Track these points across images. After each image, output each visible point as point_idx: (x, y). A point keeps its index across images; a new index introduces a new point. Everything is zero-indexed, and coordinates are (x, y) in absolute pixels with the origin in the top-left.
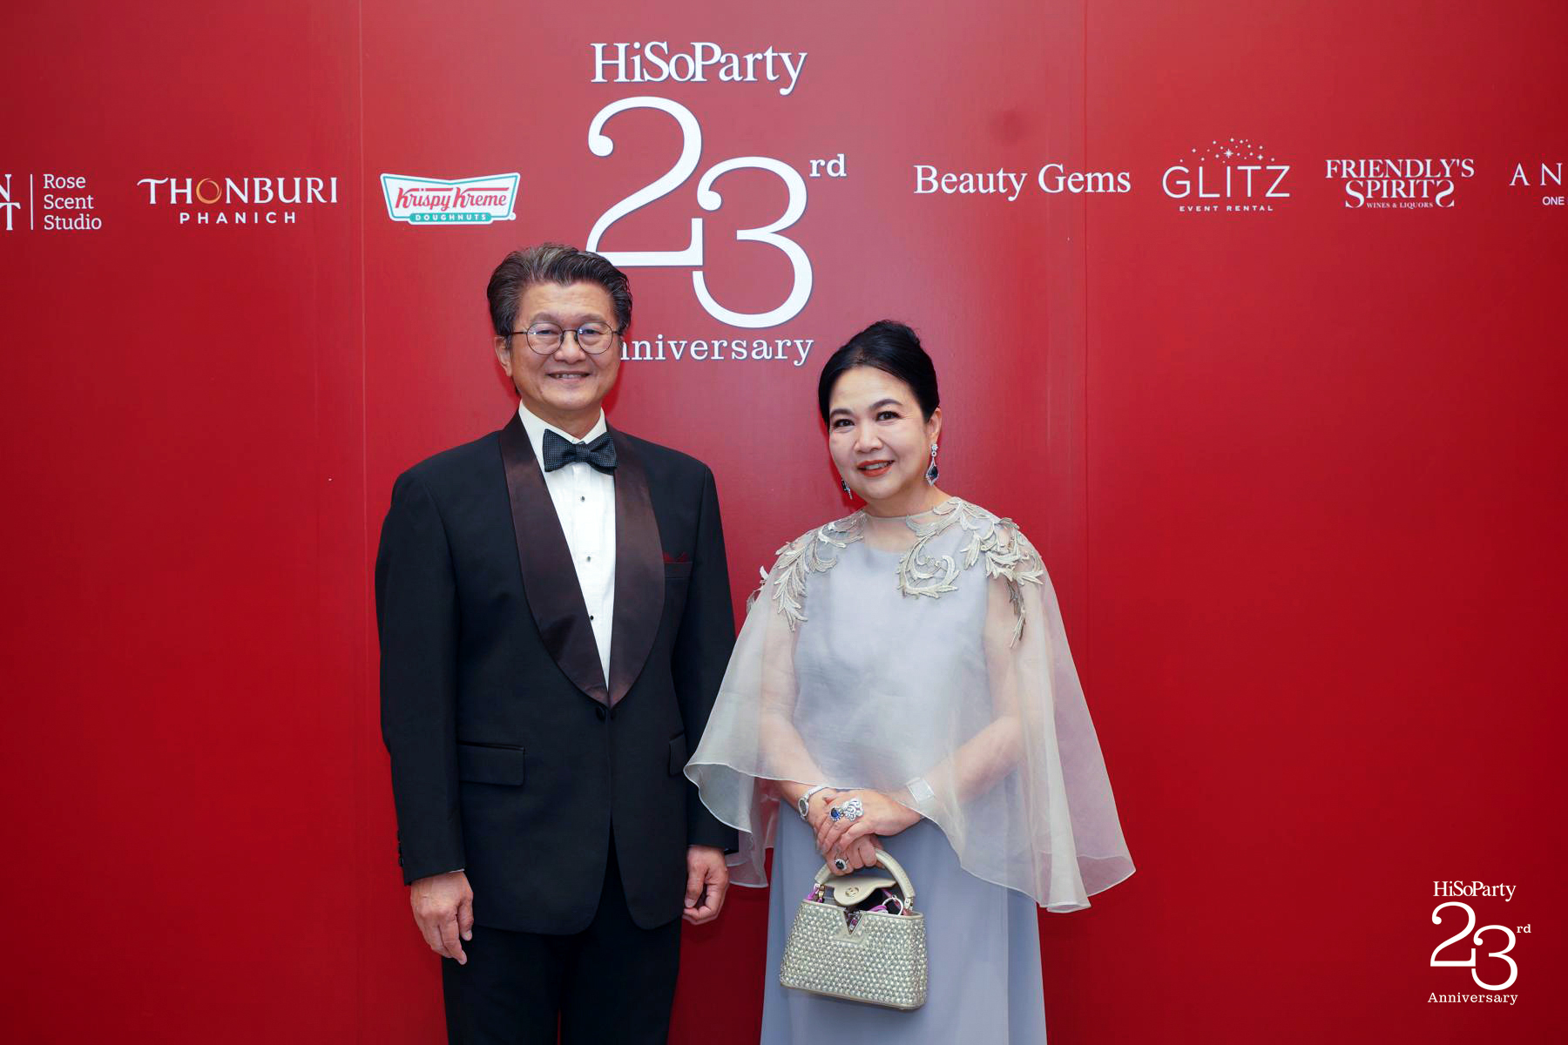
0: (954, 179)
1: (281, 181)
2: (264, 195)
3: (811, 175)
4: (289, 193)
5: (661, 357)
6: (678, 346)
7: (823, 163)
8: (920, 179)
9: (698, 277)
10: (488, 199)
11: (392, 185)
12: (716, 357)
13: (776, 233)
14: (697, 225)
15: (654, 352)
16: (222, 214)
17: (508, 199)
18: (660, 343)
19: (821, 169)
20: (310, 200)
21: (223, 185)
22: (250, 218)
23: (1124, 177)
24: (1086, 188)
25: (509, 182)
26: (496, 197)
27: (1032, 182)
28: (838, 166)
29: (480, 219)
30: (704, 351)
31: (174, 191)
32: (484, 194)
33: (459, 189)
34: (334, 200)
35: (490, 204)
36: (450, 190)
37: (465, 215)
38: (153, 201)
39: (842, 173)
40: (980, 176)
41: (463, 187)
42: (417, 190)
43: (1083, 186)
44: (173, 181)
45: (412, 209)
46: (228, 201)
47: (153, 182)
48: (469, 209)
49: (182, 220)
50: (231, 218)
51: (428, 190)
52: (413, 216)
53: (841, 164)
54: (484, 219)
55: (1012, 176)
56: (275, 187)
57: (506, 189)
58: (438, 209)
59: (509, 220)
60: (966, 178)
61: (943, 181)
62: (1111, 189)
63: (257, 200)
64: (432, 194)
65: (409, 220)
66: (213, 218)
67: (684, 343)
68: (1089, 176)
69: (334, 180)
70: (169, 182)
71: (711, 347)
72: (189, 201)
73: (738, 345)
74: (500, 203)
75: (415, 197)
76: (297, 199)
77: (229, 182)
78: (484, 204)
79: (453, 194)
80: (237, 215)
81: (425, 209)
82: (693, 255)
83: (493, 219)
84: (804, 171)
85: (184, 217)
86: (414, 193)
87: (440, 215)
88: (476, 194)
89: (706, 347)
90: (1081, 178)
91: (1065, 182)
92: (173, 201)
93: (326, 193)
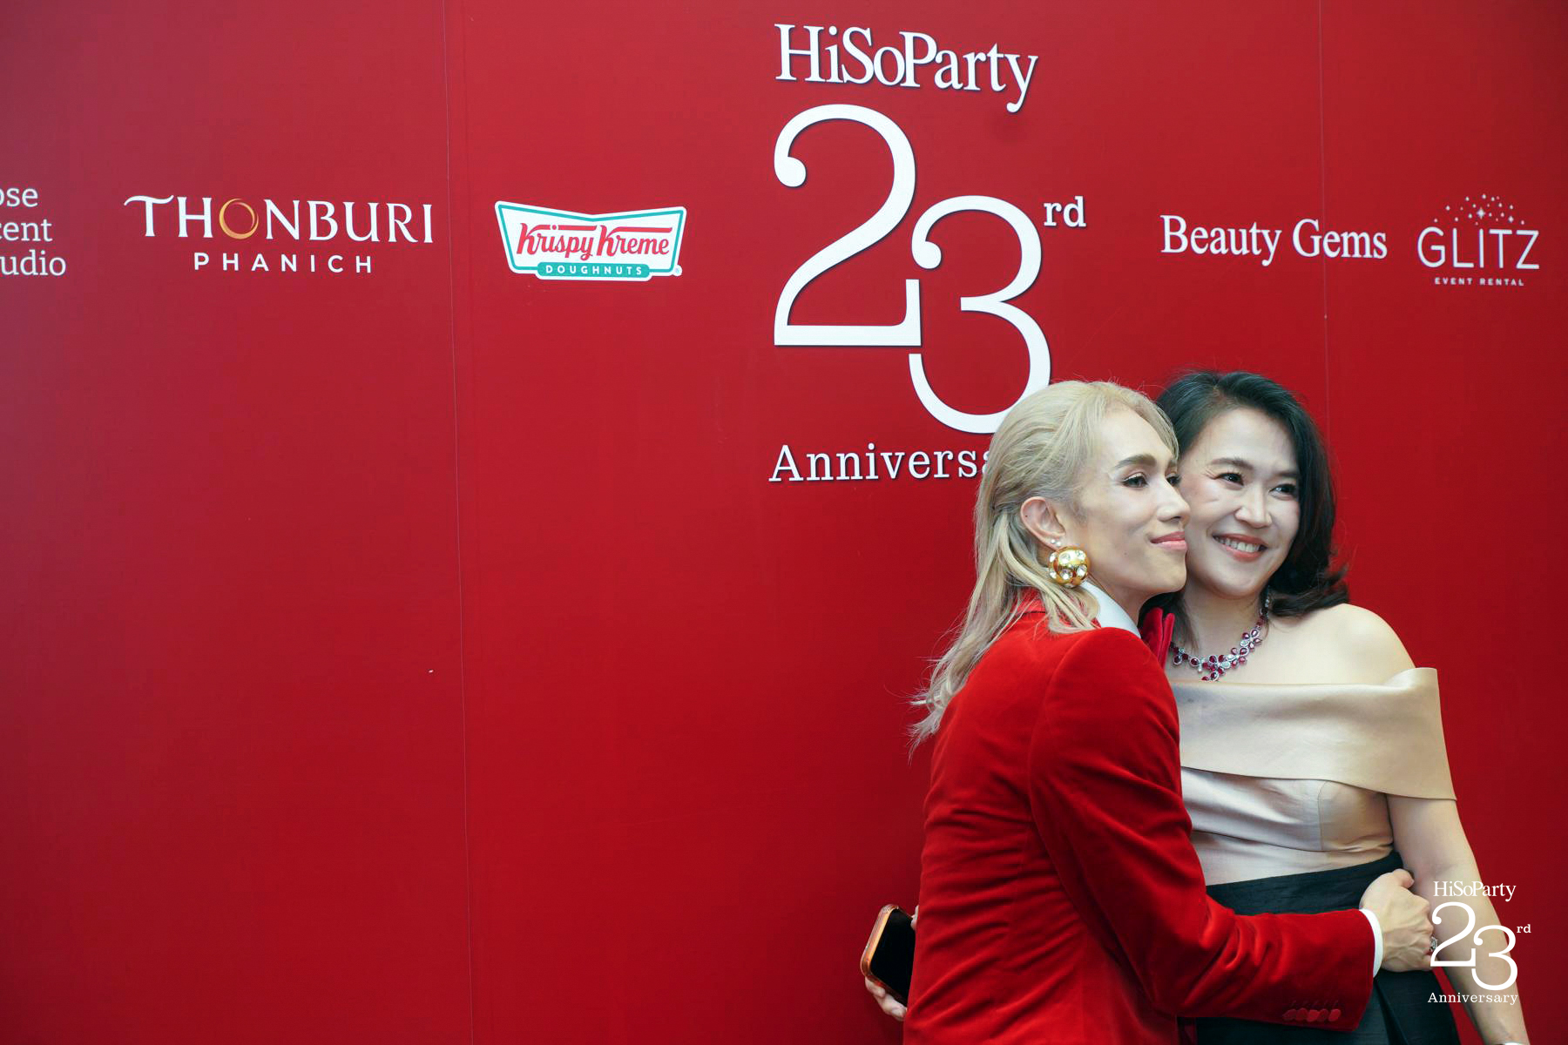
0: (1205, 235)
1: (349, 206)
2: (323, 228)
3: (1046, 224)
4: (362, 226)
5: (872, 476)
6: (893, 459)
7: (1059, 208)
8: (1168, 233)
9: (915, 361)
10: (645, 244)
11: (513, 218)
12: (940, 474)
13: (1006, 302)
14: (912, 287)
15: (864, 470)
16: (260, 256)
17: (671, 248)
18: (872, 456)
19: (1057, 216)
20: (392, 239)
21: (261, 210)
22: (303, 263)
23: (1380, 239)
24: (1342, 252)
25: (672, 220)
26: (655, 241)
27: (1286, 242)
28: (1075, 213)
29: (634, 274)
30: (926, 466)
31: (183, 217)
32: (639, 236)
33: (604, 229)
34: (428, 239)
35: (646, 252)
36: (593, 228)
37: (613, 266)
38: (150, 232)
39: (1081, 222)
40: (1232, 232)
41: (611, 226)
42: (546, 227)
43: (1339, 249)
44: (182, 201)
45: (541, 257)
46: (270, 236)
47: (149, 201)
48: (620, 258)
49: (197, 264)
50: (274, 262)
51: (562, 228)
52: (542, 267)
53: (1080, 209)
54: (640, 273)
55: (1266, 233)
56: (340, 216)
57: (668, 230)
58: (575, 257)
59: (673, 276)
60: (1218, 235)
61: (1193, 237)
62: (1368, 255)
63: (314, 236)
64: (567, 234)
65: (535, 272)
66: (246, 261)
67: (901, 454)
68: (1345, 236)
69: (427, 208)
70: (176, 202)
71: (933, 459)
72: (208, 234)
73: (966, 457)
74: (661, 251)
75: (545, 238)
76: (374, 235)
77: (271, 206)
78: (639, 251)
79: (597, 235)
80: (284, 258)
81: (559, 257)
82: (908, 332)
83: (652, 274)
84: (1037, 217)
85: (200, 260)
86: (544, 233)
87: (579, 266)
88: (627, 236)
89: (927, 462)
90: (1337, 239)
91: (1321, 242)
92: (183, 233)
93: (416, 227)
